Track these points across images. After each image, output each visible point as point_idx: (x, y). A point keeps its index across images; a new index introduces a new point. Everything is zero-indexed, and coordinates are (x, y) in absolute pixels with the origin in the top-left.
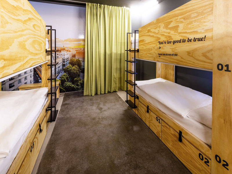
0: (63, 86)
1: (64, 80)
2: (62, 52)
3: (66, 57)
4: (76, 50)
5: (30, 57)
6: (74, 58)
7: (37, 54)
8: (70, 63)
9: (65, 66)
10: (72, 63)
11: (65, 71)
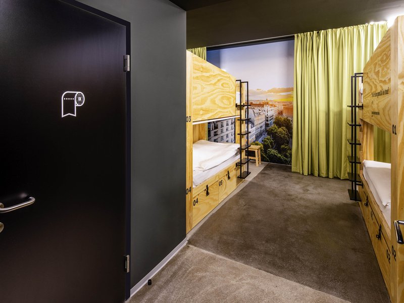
0: (266, 154)
1: (268, 144)
2: (266, 108)
3: (270, 114)
4: (283, 105)
5: (219, 110)
6: (280, 116)
7: (225, 108)
8: (275, 123)
9: (268, 126)
10: (278, 123)
11: (269, 132)
